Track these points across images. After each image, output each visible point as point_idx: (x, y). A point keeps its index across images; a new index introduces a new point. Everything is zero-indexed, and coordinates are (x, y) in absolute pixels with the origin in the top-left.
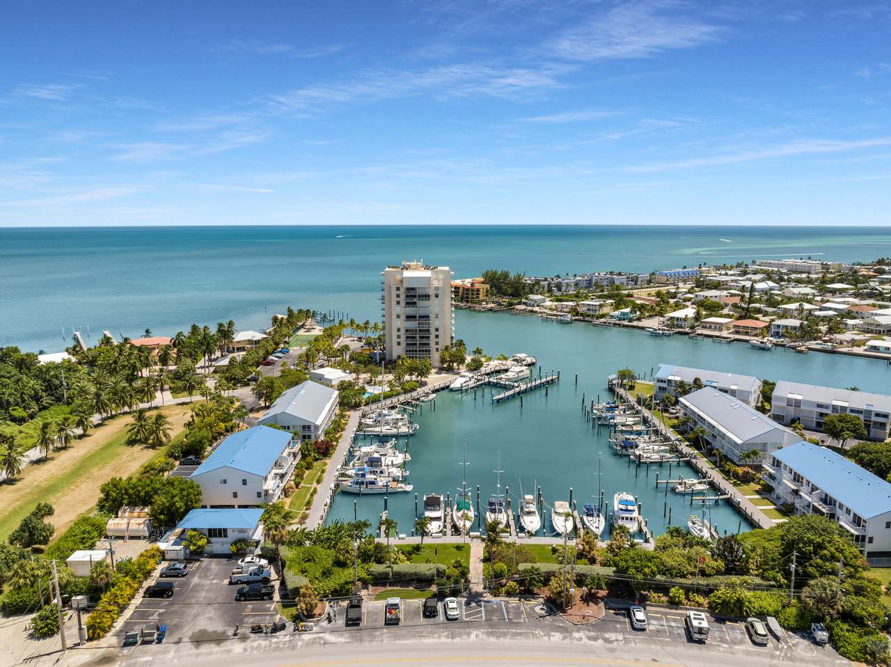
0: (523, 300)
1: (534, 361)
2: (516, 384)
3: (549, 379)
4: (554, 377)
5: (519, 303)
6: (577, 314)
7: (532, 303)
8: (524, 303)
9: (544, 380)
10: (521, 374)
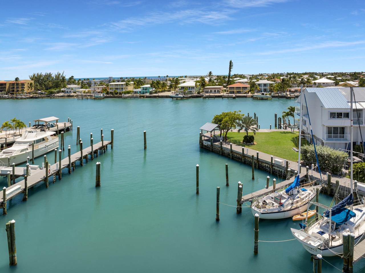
0: (62, 89)
1: (68, 125)
2: (20, 171)
3: (97, 146)
4: (105, 143)
5: (58, 92)
6: (107, 93)
7: (69, 90)
8: (63, 92)
9: (87, 151)
10: (41, 146)
